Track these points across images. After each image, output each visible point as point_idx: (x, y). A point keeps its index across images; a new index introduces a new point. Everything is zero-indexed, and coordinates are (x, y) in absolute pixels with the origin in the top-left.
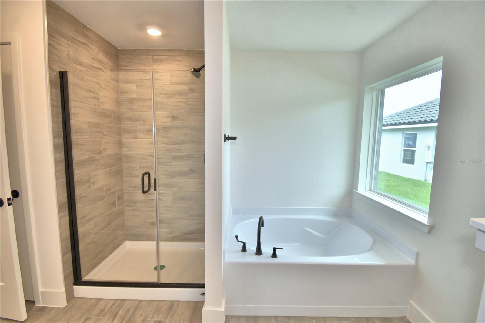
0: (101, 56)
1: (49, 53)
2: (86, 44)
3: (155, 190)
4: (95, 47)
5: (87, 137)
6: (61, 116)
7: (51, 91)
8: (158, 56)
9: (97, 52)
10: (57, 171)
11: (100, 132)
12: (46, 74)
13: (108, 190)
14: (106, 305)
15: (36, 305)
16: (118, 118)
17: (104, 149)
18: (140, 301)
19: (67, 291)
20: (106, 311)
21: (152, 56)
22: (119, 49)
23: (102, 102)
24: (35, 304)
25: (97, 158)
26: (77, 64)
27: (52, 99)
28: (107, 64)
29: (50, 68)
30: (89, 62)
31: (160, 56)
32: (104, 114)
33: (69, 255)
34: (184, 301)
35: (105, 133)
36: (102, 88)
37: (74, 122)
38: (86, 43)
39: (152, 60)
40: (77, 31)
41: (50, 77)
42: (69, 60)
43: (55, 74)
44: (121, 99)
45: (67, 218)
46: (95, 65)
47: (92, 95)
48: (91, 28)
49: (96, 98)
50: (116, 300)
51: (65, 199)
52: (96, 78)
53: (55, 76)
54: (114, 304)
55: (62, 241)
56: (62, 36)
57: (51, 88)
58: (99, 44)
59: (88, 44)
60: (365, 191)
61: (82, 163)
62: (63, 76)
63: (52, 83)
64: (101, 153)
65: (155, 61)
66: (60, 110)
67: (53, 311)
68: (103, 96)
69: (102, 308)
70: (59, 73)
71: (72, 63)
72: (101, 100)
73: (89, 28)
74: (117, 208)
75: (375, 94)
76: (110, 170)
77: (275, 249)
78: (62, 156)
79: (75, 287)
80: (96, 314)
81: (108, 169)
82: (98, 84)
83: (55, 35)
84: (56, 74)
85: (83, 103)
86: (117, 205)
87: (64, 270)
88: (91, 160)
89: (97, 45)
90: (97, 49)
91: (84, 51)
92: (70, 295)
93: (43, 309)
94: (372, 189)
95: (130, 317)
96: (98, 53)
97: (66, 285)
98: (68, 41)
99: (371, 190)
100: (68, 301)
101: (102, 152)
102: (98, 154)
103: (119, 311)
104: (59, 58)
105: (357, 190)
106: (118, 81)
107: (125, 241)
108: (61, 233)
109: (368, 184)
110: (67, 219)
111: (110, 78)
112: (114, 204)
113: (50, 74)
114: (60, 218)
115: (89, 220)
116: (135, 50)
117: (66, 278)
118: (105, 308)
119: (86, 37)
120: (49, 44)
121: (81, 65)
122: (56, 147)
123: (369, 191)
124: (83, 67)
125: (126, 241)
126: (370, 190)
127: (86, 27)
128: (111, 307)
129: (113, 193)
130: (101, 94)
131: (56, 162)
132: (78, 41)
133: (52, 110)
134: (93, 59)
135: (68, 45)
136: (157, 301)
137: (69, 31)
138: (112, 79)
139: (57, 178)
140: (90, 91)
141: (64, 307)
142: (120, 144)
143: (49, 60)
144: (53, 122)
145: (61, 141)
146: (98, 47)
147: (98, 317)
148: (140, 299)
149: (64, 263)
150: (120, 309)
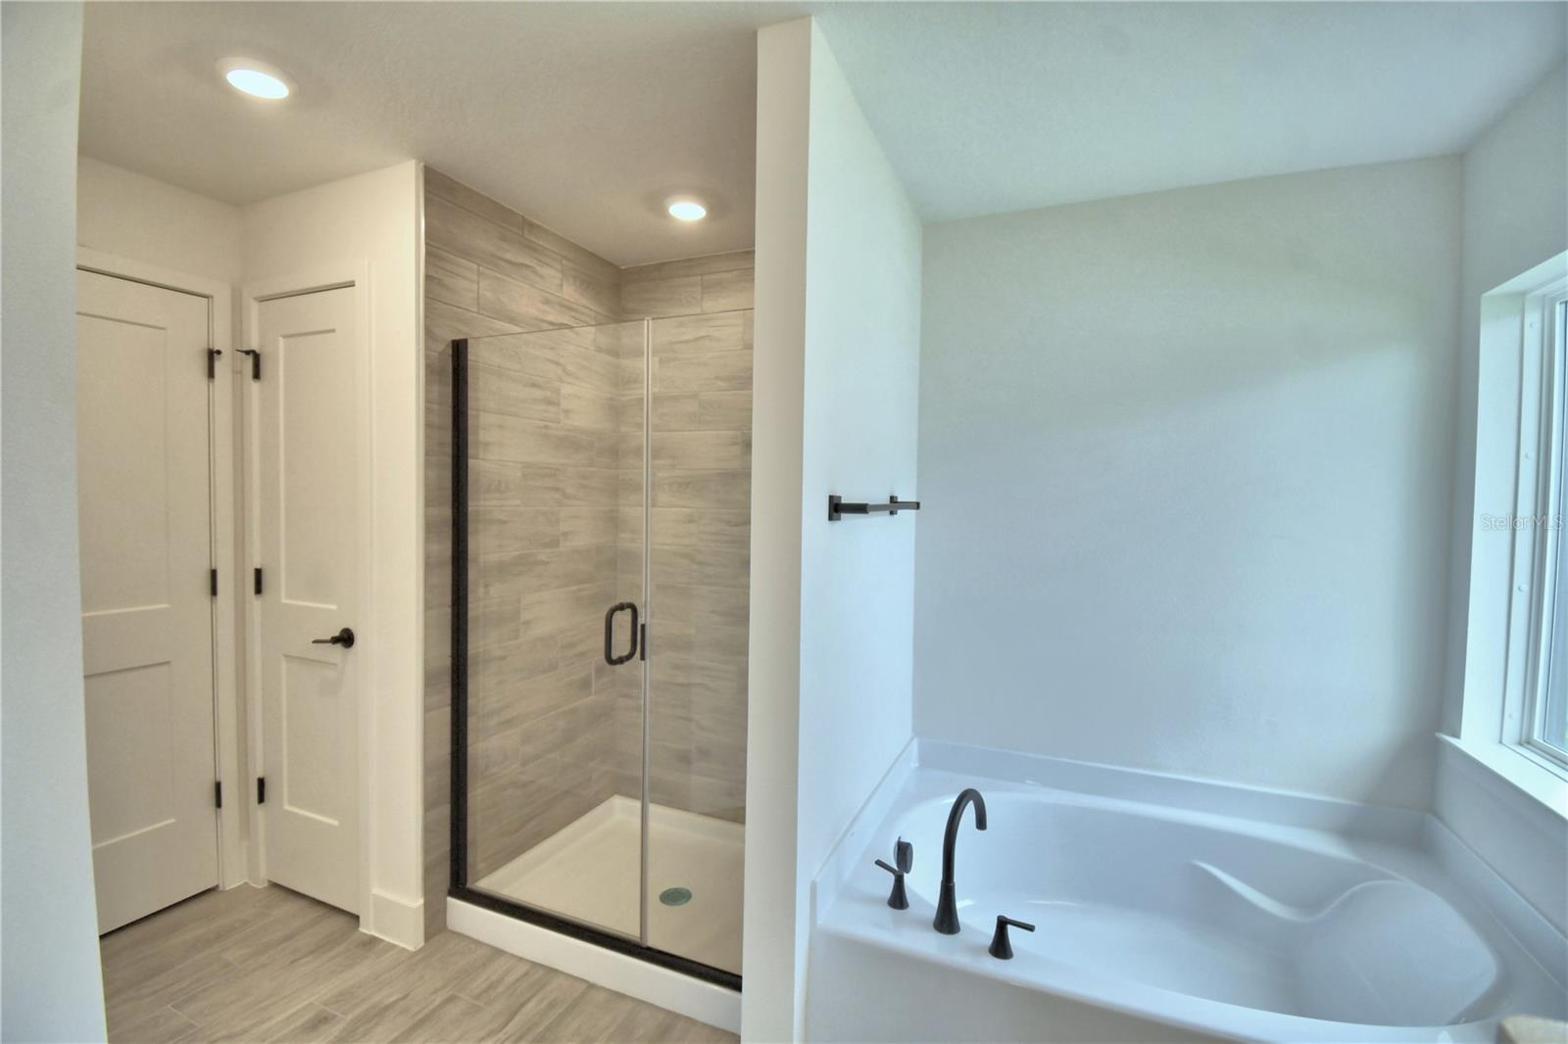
0: (570, 292)
1: (427, 297)
2: (527, 266)
3: (643, 658)
4: (553, 272)
5: (517, 502)
6: (449, 450)
7: (427, 392)
8: (715, 273)
9: (559, 283)
10: (428, 588)
11: (557, 489)
12: (418, 351)
13: (572, 645)
14: (508, 972)
15: (362, 929)
16: (614, 451)
17: (565, 534)
18: (591, 986)
19: (427, 906)
20: (501, 989)
21: (699, 278)
22: (623, 267)
23: (567, 412)
24: (358, 926)
25: (543, 558)
26: (500, 320)
27: (428, 411)
28: (587, 311)
29: (429, 334)
30: (533, 312)
31: (720, 272)
32: (569, 443)
33: (445, 810)
34: (704, 1025)
35: (570, 490)
36: (569, 375)
37: (482, 464)
38: (529, 264)
39: (699, 288)
40: (504, 239)
41: (427, 357)
42: (481, 312)
43: (441, 347)
44: (624, 399)
45: (448, 709)
46: (551, 318)
47: (538, 393)
48: (545, 226)
49: (549, 402)
50: (535, 965)
51: (447, 662)
52: (552, 349)
53: (440, 353)
54: (526, 974)
55: (428, 770)
56: (466, 253)
57: (428, 382)
58: (565, 262)
59: (533, 265)
60: (1501, 742)
61: (503, 570)
62: (459, 349)
63: (431, 370)
64: (554, 543)
65: (707, 288)
66: (448, 436)
67: (391, 953)
68: (570, 395)
69: (494, 978)
70: (451, 345)
71: (488, 319)
72: (565, 405)
73: (539, 227)
74: (593, 697)
75: (1533, 319)
76: (579, 590)
77: (1002, 924)
78: (445, 549)
79: (450, 900)
80: (477, 992)
81: (574, 588)
82: (558, 364)
83: (443, 254)
84: (443, 348)
85: (511, 415)
86: (593, 689)
87: (427, 849)
88: (523, 564)
89: (558, 267)
90: (559, 275)
91: (522, 284)
92: (435, 923)
93: (372, 941)
94: (1536, 736)
95: (549, 1028)
96: (561, 285)
97: (428, 891)
98: (479, 265)
99: (1528, 743)
100: (428, 937)
101: (559, 541)
102: (546, 546)
103: (529, 1000)
104: (455, 308)
105: (1457, 735)
106: (614, 353)
107: (612, 795)
108: (426, 748)
109: (1517, 715)
110: (445, 714)
111: (592, 348)
112: (585, 684)
113: (427, 348)
114: (427, 709)
115: (509, 723)
116: (659, 267)
117: (428, 870)
118: (500, 981)
119: (531, 248)
120: (428, 278)
121: (512, 320)
122: (430, 528)
123: (1520, 744)
124: (517, 325)
125: (616, 796)
126: (1526, 741)
127: (531, 226)
128: (517, 980)
129: (582, 654)
130: (566, 389)
131: (429, 566)
132: (506, 261)
133: (427, 437)
134: (547, 302)
135: (479, 273)
136: (633, 999)
137: (482, 240)
138: (599, 350)
139: (428, 606)
140: (534, 385)
141: (413, 950)
142: (613, 521)
143: (426, 317)
144: (428, 465)
145: (447, 512)
146: (562, 272)
147: (475, 1002)
148: (591, 980)
149: (428, 830)
150: (533, 996)
